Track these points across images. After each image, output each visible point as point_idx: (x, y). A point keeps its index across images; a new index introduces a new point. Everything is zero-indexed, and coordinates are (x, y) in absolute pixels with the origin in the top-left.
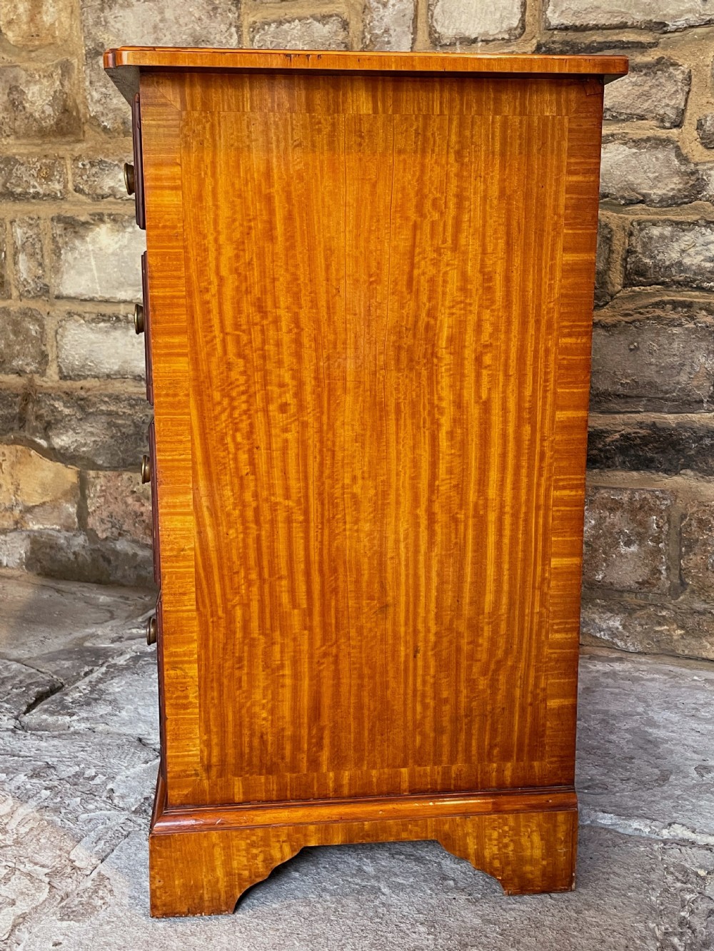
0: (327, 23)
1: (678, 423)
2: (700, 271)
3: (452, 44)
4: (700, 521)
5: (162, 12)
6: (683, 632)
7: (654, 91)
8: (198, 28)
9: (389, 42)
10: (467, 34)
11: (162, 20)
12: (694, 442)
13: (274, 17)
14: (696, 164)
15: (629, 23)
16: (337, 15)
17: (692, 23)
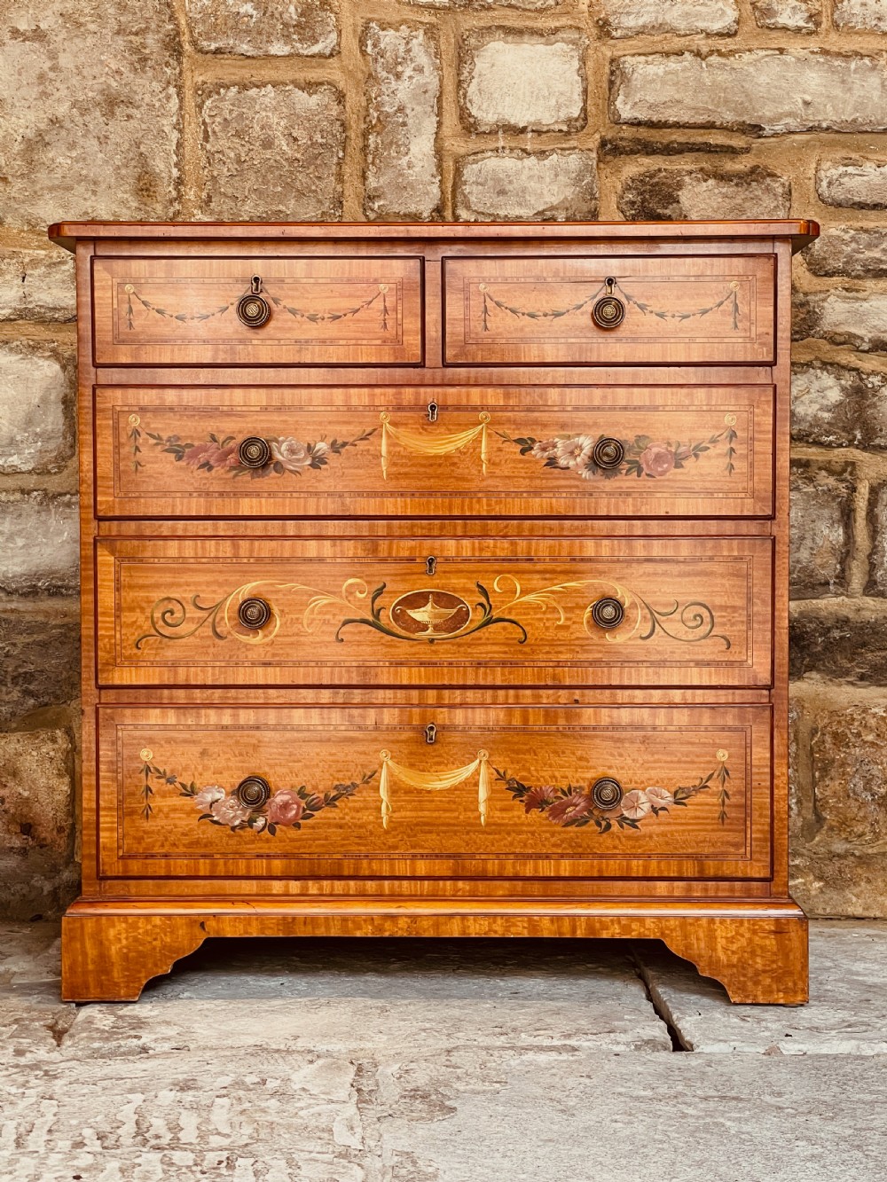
0: (315, 92)
1: (801, 613)
2: (817, 422)
3: (493, 133)
4: (835, 735)
5: (53, 56)
6: (821, 884)
7: (747, 204)
8: (114, 84)
9: (404, 124)
10: (512, 122)
11: (53, 69)
12: (820, 636)
13: (236, 78)
14: (806, 294)
15: (718, 123)
16: (329, 83)
17: (792, 129)
